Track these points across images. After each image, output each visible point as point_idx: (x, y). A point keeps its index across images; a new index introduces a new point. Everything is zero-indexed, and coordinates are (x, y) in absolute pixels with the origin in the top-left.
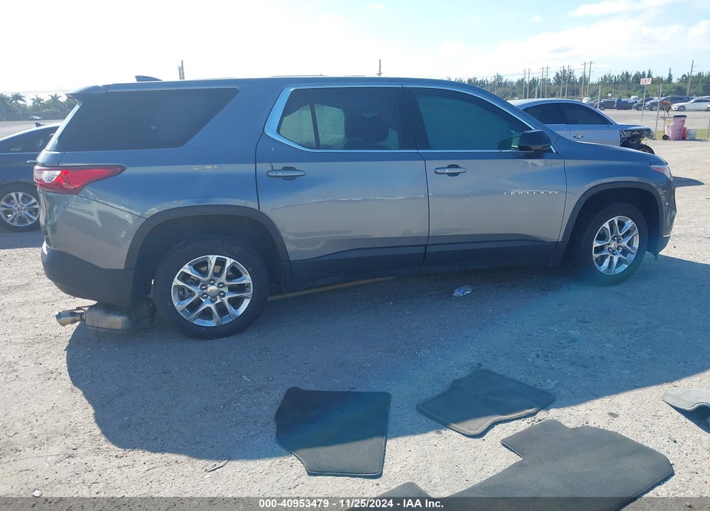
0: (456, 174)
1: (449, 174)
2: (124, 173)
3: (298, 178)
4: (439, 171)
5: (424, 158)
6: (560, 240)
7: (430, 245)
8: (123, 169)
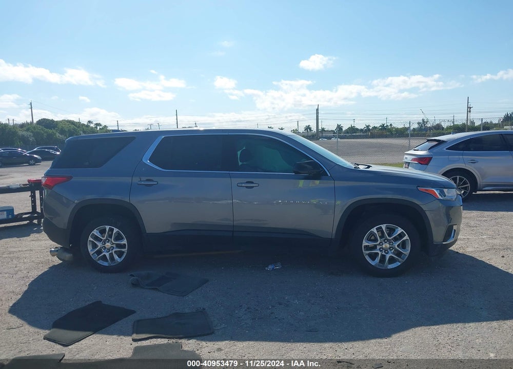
0: (252, 187)
1: (247, 187)
2: (72, 180)
3: (154, 186)
4: (240, 185)
5: (230, 176)
6: (333, 237)
7: (235, 231)
8: (71, 177)
